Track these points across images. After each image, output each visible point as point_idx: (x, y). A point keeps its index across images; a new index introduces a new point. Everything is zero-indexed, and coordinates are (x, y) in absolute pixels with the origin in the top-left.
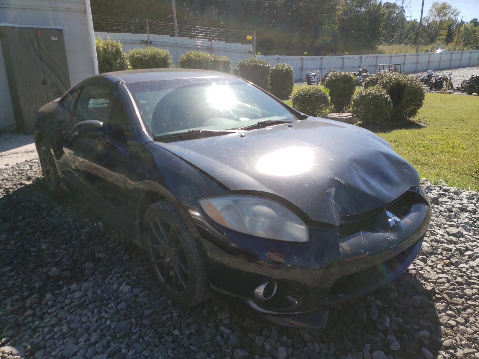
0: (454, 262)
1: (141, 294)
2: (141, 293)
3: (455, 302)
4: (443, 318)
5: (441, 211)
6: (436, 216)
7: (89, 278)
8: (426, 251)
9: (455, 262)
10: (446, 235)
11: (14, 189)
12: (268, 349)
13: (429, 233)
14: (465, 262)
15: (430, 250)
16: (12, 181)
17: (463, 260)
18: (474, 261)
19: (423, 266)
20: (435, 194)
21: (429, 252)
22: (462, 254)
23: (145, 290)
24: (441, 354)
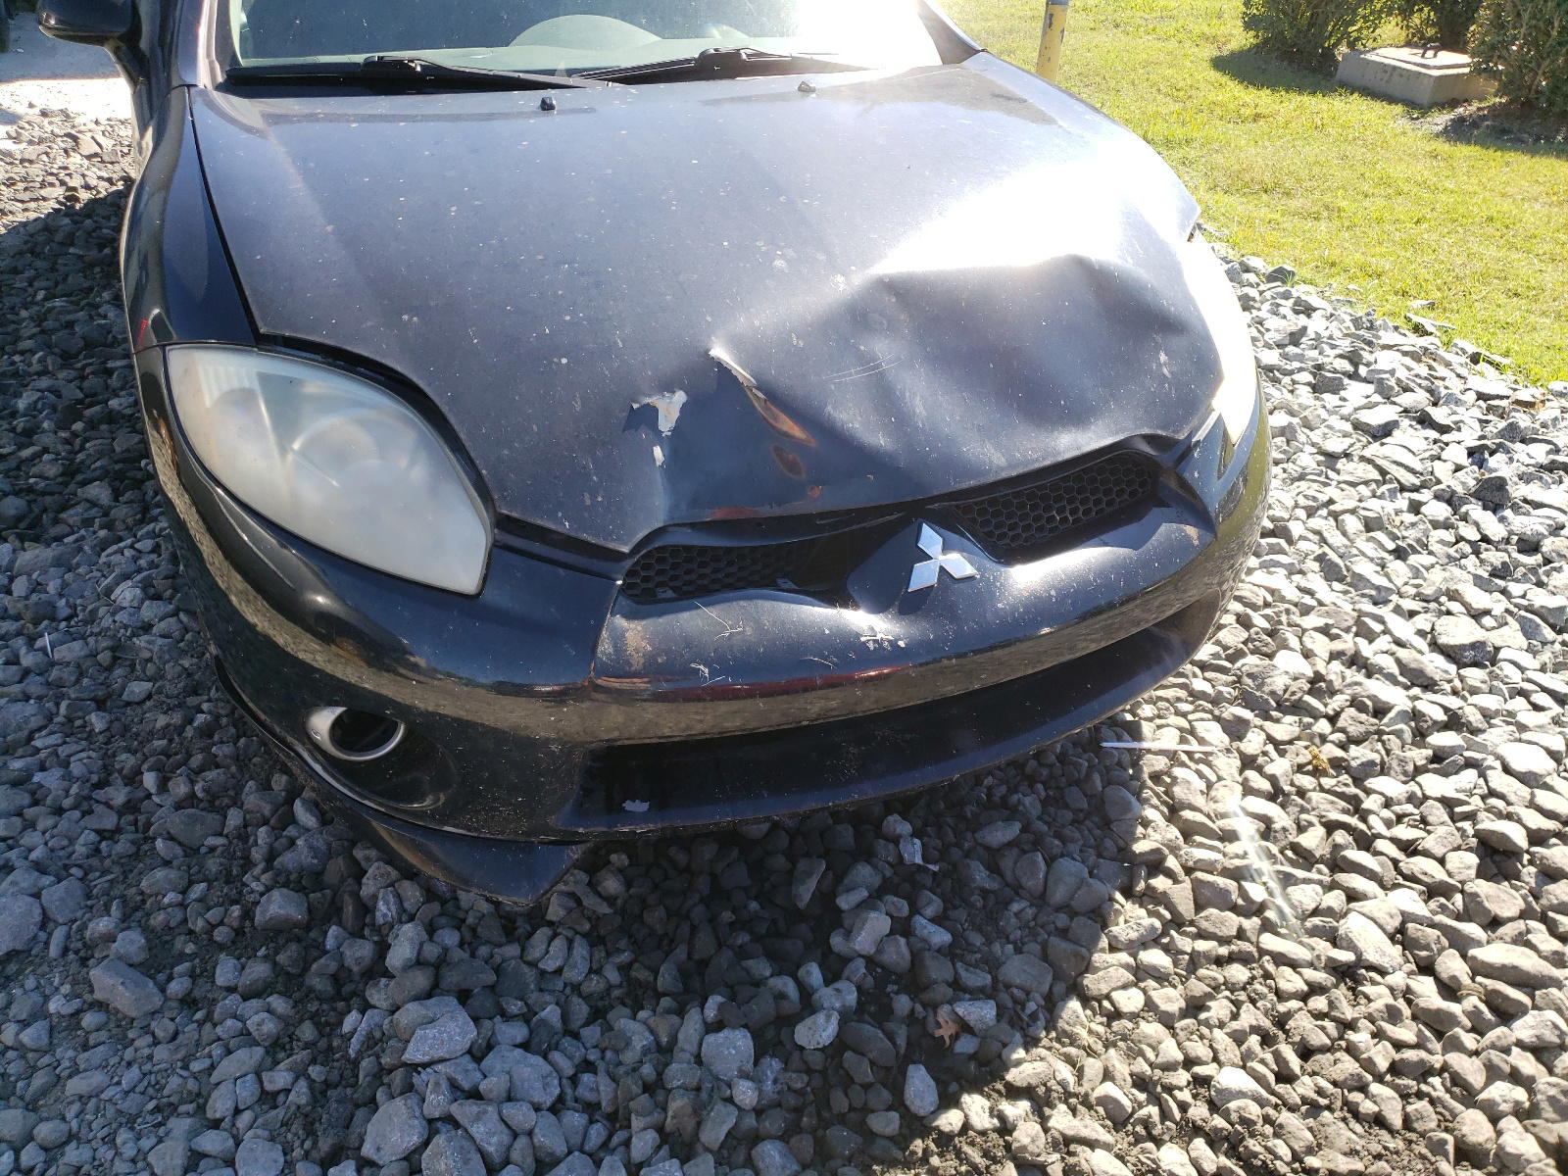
0: (1354, 764)
1: (163, 624)
2: (162, 619)
3: (1204, 925)
4: (1108, 971)
5: (1485, 539)
6: (1449, 556)
7: (68, 535)
8: (1273, 693)
9: (1362, 764)
10: (1422, 644)
11: (99, 192)
12: (385, 915)
13: (1351, 622)
14: (1405, 773)
15: (1293, 693)
16: (112, 163)
17: (1402, 761)
18: (1446, 775)
19: (1215, 750)
20: (1533, 462)
21: (1287, 700)
22: (1420, 736)
23: (182, 615)
24: (962, 1110)
